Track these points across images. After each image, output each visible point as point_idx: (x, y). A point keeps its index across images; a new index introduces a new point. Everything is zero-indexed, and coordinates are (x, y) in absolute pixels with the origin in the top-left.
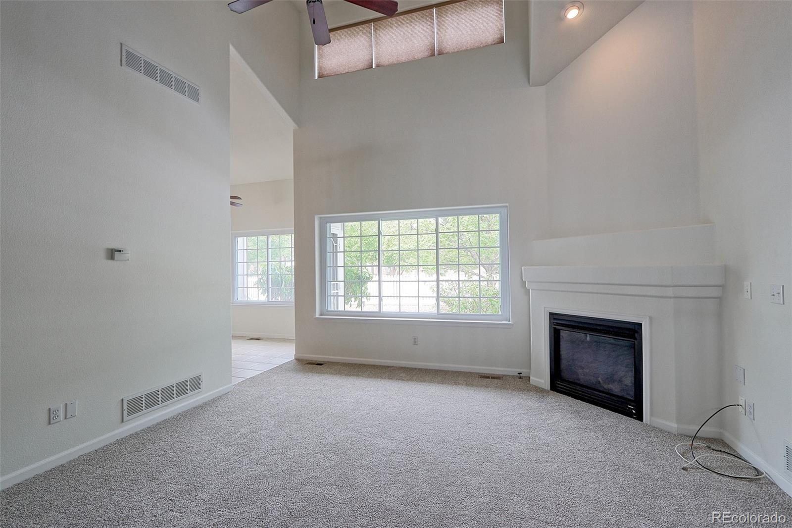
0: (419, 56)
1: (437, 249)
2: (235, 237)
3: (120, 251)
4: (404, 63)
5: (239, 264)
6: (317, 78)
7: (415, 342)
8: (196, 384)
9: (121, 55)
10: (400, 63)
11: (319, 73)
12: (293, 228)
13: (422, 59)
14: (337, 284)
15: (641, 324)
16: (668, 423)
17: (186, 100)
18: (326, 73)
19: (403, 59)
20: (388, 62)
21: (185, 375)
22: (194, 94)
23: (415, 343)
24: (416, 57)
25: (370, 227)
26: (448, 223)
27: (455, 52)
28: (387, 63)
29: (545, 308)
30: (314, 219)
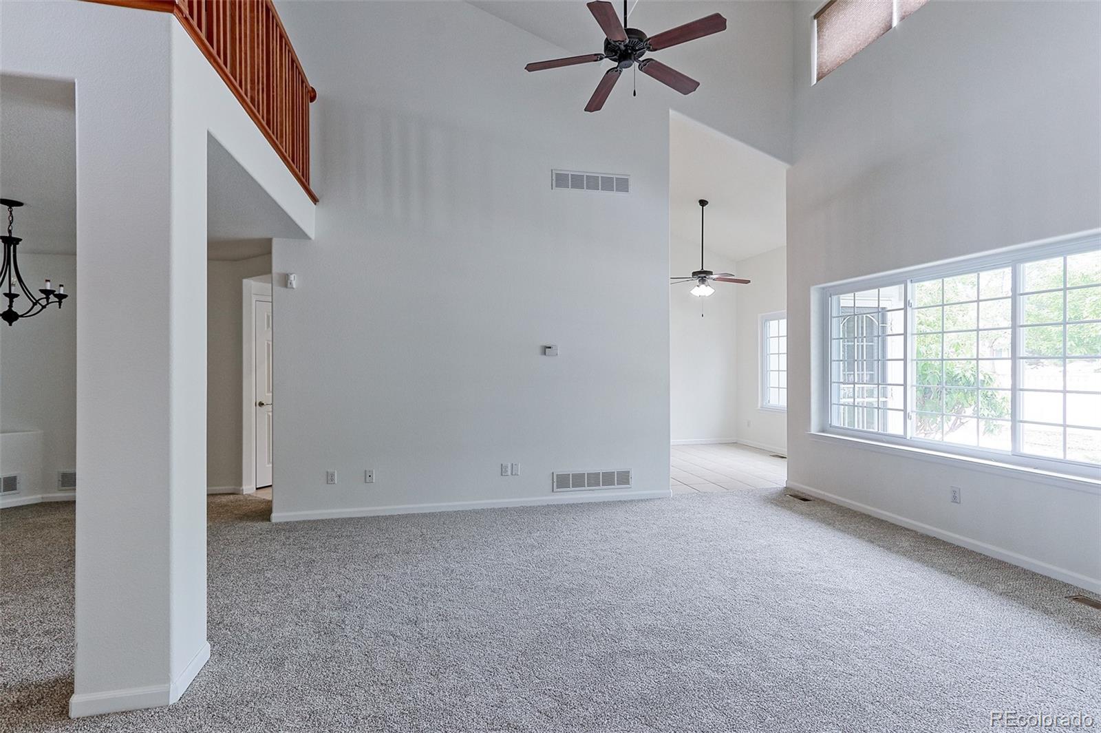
2: (766, 321)
3: (550, 348)
5: (771, 356)
6: (814, 81)
7: (955, 497)
8: (624, 478)
9: (552, 180)
11: (818, 74)
12: (786, 311)
14: (863, 388)
17: (615, 196)
18: (826, 70)
21: (615, 467)
22: (623, 185)
30: (809, 291)
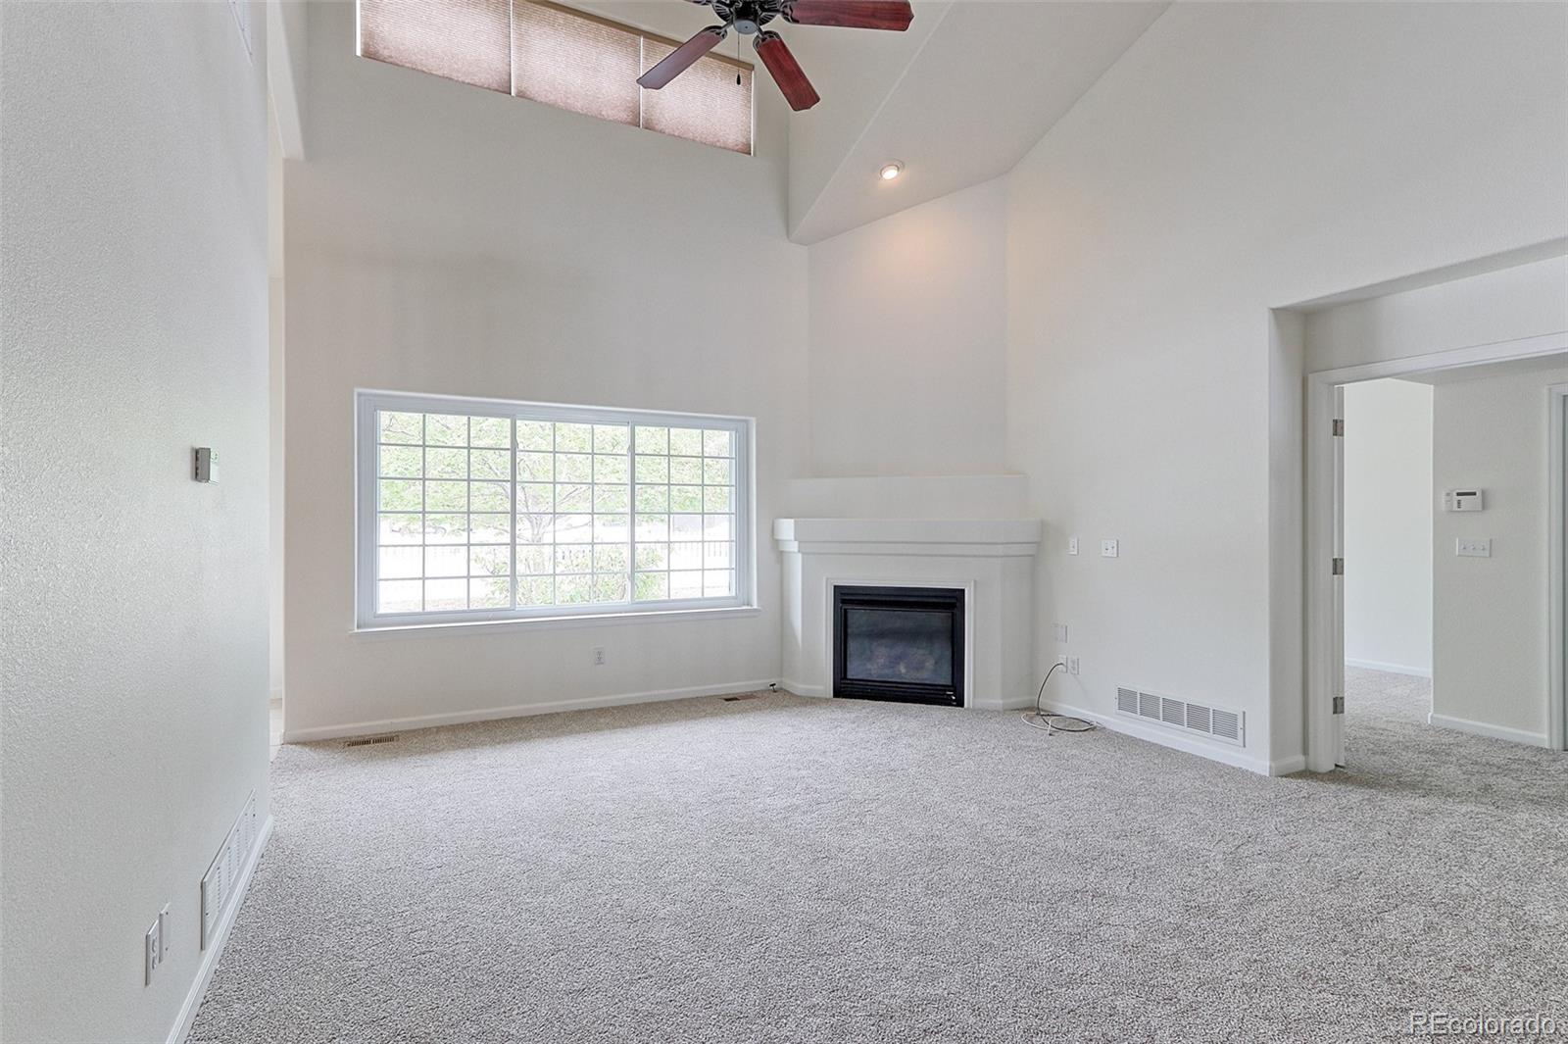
0: (609, 113)
1: (633, 484)
4: (580, 114)
6: (359, 53)
7: (599, 658)
10: (570, 112)
11: (365, 46)
13: (615, 121)
15: (963, 591)
16: (992, 701)
18: (382, 53)
19: (578, 105)
20: (546, 97)
23: (599, 660)
24: (603, 113)
25: (492, 429)
26: (649, 437)
27: (674, 135)
28: (542, 98)
29: (827, 579)
